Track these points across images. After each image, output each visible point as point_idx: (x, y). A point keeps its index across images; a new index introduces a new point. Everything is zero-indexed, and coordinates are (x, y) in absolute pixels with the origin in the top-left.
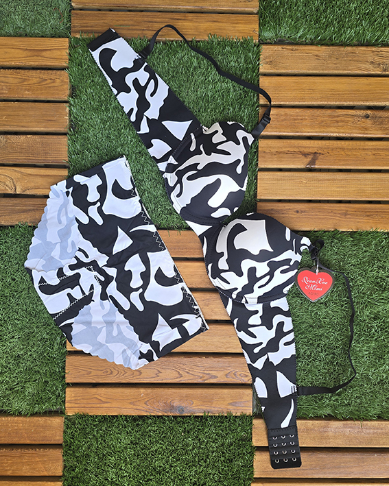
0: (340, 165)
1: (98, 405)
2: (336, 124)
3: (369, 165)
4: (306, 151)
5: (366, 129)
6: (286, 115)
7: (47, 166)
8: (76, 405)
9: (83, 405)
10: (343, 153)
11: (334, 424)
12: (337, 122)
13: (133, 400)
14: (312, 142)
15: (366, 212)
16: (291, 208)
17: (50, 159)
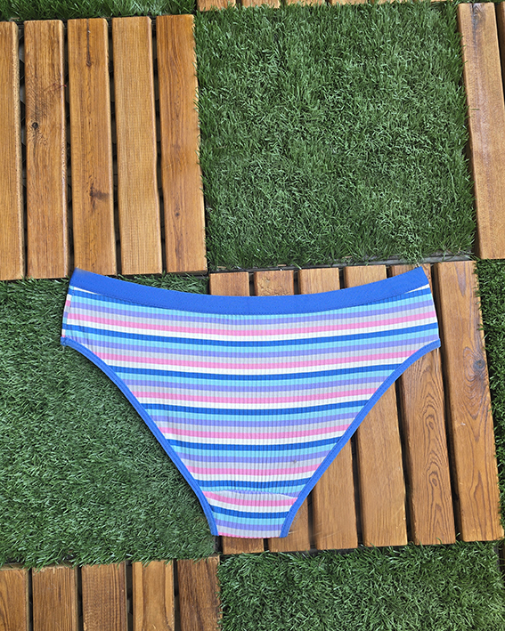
0: (107, 159)
1: (485, 490)
2: (49, 168)
3: (105, 119)
4: (88, 207)
5: (54, 126)
6: (37, 240)
7: (130, 595)
8: (489, 523)
9: (488, 514)
10: (89, 157)
11: (476, 145)
12: (45, 166)
13: (472, 437)
14: (75, 200)
15: (172, 119)
16: (172, 223)
17: (119, 591)
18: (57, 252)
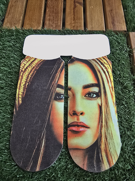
18: (58, 20)
